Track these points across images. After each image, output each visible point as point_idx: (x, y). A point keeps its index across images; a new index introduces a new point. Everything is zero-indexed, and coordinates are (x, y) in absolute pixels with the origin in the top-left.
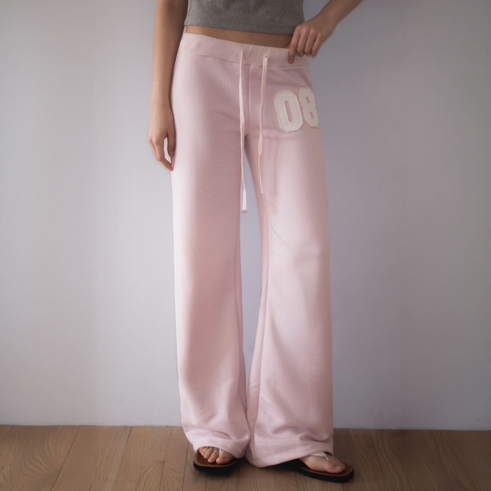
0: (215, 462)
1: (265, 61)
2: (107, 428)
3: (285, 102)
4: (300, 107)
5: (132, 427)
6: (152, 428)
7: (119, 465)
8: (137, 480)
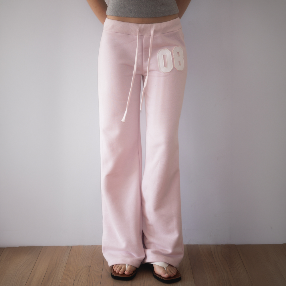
1: (152, 32)
3: (163, 55)
4: (172, 58)
5: (72, 246)
6: (84, 247)
7: (64, 269)
8: (74, 277)
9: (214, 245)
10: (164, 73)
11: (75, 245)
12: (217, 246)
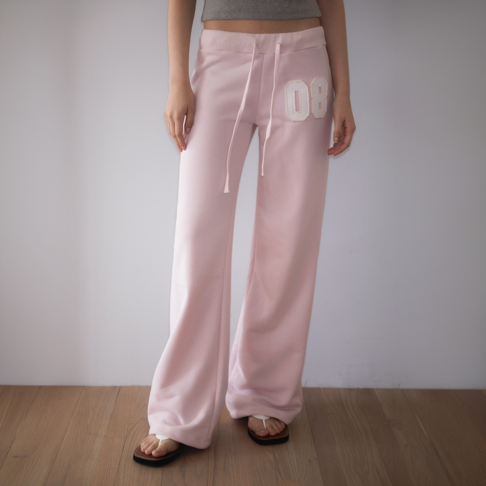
0: (151, 454)
1: (278, 47)
2: (97, 387)
3: (295, 91)
4: (309, 98)
5: (120, 387)
6: (140, 388)
7: (109, 422)
8: (125, 435)
9: (345, 389)
10: (295, 122)
11: (126, 385)
12: (350, 390)
